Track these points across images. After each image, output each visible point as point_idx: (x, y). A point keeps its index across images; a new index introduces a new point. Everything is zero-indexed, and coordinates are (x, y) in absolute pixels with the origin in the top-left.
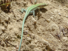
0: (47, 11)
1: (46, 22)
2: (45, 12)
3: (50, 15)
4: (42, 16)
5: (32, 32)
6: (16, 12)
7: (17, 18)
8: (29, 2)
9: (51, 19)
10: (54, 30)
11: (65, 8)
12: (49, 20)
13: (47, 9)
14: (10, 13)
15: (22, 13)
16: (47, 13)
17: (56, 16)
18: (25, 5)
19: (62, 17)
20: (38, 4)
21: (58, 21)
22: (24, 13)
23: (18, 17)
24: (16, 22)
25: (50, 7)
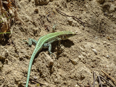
0: (73, 44)
1: (70, 63)
2: (69, 47)
3: (78, 52)
4: (65, 53)
5: (45, 80)
6: (18, 44)
7: (20, 54)
8: (43, 28)
9: (80, 59)
12: (75, 60)
13: (74, 41)
15: (30, 46)
16: (74, 49)
17: (89, 54)
18: (35, 32)
19: (98, 56)
20: (59, 33)
22: (32, 46)
23: (22, 52)
24: (18, 61)
25: (80, 38)
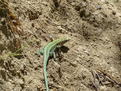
0: (69, 49)
1: (71, 66)
2: (66, 52)
3: (75, 55)
4: (65, 58)
5: (58, 84)
6: (30, 56)
7: (34, 64)
9: (78, 61)
10: (85, 77)
11: (92, 43)
12: (75, 63)
13: (69, 47)
14: (23, 58)
15: (39, 56)
16: (70, 53)
17: (83, 56)
18: (38, 43)
19: (91, 57)
20: (55, 41)
21: (88, 64)
22: (41, 56)
23: (35, 63)
24: (34, 71)
25: (71, 43)
